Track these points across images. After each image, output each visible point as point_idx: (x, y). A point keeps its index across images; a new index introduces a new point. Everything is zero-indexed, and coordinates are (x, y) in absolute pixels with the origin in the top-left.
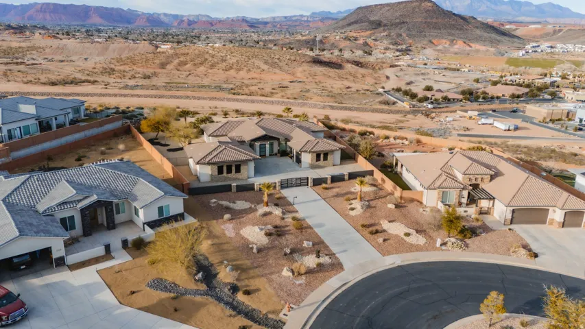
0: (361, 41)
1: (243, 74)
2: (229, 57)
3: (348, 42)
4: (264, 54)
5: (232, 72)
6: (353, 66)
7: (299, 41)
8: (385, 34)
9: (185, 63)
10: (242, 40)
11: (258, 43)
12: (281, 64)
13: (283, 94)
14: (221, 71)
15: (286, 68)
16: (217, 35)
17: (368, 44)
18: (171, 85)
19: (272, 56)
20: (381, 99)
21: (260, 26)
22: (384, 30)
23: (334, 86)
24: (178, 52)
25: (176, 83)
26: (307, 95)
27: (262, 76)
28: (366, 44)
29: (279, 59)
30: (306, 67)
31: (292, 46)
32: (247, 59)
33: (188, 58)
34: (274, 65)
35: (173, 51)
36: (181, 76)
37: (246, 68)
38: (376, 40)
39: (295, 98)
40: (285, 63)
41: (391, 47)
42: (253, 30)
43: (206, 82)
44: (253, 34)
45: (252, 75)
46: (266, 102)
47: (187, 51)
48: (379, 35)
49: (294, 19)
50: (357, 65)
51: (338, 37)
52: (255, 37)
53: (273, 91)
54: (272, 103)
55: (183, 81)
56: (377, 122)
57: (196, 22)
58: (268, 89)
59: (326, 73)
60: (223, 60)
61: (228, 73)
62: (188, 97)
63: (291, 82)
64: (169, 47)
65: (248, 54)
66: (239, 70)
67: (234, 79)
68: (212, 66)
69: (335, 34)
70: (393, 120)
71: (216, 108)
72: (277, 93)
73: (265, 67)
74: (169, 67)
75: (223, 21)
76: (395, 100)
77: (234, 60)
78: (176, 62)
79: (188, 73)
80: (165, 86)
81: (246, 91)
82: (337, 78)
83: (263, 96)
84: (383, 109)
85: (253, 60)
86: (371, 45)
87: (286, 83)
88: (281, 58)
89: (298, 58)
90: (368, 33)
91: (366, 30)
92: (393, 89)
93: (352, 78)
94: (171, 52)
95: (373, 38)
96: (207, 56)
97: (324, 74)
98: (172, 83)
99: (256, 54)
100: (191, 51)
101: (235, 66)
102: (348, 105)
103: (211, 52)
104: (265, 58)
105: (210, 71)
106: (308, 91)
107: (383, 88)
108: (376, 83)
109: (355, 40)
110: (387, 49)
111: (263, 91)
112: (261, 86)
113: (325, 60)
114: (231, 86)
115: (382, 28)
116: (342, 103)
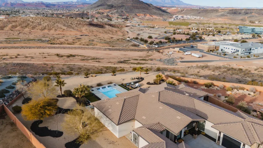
0: (105, 14)
1: (52, 32)
2: (42, 22)
3: (99, 14)
4: (62, 21)
5: (46, 31)
6: (109, 26)
7: (75, 14)
8: (115, 11)
9: (16, 26)
10: (44, 13)
11: (53, 15)
12: (73, 26)
13: (80, 42)
14: (39, 30)
15: (76, 28)
16: (29, 11)
17: (109, 16)
18: (9, 40)
19: (67, 22)
20: (132, 44)
21: (51, 6)
22: (115, 9)
23: (105, 37)
24: (10, 20)
25: (12, 38)
26: (93, 42)
27: (64, 33)
28: (108, 16)
29: (71, 23)
30: (86, 27)
31: (72, 17)
32: (53, 24)
33: (17, 23)
34: (69, 27)
35: (7, 20)
36: (15, 34)
37: (53, 28)
38: (112, 14)
39: (88, 45)
40: (75, 25)
41: (119, 17)
42: (48, 8)
43: (31, 37)
44: (49, 10)
45: (58, 32)
46: (72, 48)
47: (16, 20)
48: (113, 11)
49: (68, 3)
50: (110, 26)
51: (94, 12)
52: (50, 12)
53: (73, 41)
54: (75, 48)
55: (16, 37)
56: (137, 57)
57: (15, 4)
58: (71, 41)
59: (98, 30)
60: (39, 24)
61: (43, 31)
62: (22, 47)
63: (81, 36)
64: (4, 17)
65: (53, 21)
66: (50, 30)
67: (48, 35)
68: (33, 28)
69: (92, 11)
70: (145, 56)
71: (44, 53)
72: (76, 42)
73: (65, 28)
74: (6, 29)
75: (31, 3)
76: (138, 44)
77: (46, 24)
78: (10, 25)
79: (19, 32)
80: (6, 41)
81: (58, 42)
82: (104, 33)
83: (69, 44)
84: (135, 49)
85: (57, 24)
86: (110, 16)
87: (79, 37)
88: (72, 23)
89: (81, 23)
90: (108, 10)
91: (107, 9)
92: (134, 38)
93: (111, 33)
94: (6, 20)
95: (110, 13)
96: (29, 22)
97: (97, 31)
98: (9, 39)
99: (58, 21)
100: (18, 19)
101: (47, 28)
102: (118, 48)
103: (31, 20)
104: (63, 23)
105: (32, 31)
106: (93, 41)
107: (129, 37)
108: (124, 35)
109: (102, 14)
110: (118, 18)
111: (67, 41)
112: (65, 38)
113: (95, 23)
114: (47, 39)
115: (114, 9)
116: (114, 47)
